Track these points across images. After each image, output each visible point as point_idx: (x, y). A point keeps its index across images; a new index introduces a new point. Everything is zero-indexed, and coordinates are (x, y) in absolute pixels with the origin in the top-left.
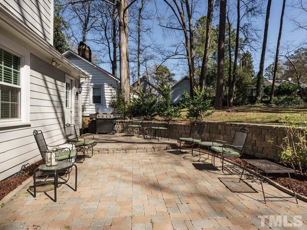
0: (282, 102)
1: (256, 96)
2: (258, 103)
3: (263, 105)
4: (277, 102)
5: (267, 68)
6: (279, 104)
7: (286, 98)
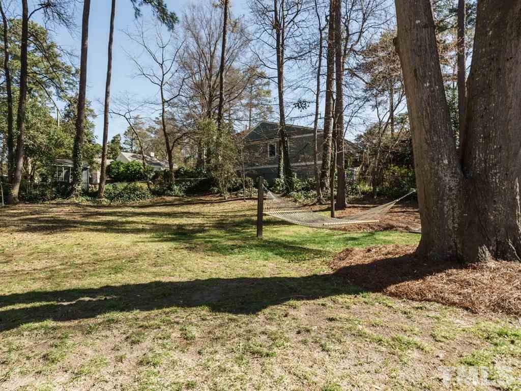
0: (120, 195)
1: (72, 184)
2: (77, 196)
3: (87, 200)
4: (111, 194)
5: (126, 132)
6: (114, 198)
7: (126, 188)
